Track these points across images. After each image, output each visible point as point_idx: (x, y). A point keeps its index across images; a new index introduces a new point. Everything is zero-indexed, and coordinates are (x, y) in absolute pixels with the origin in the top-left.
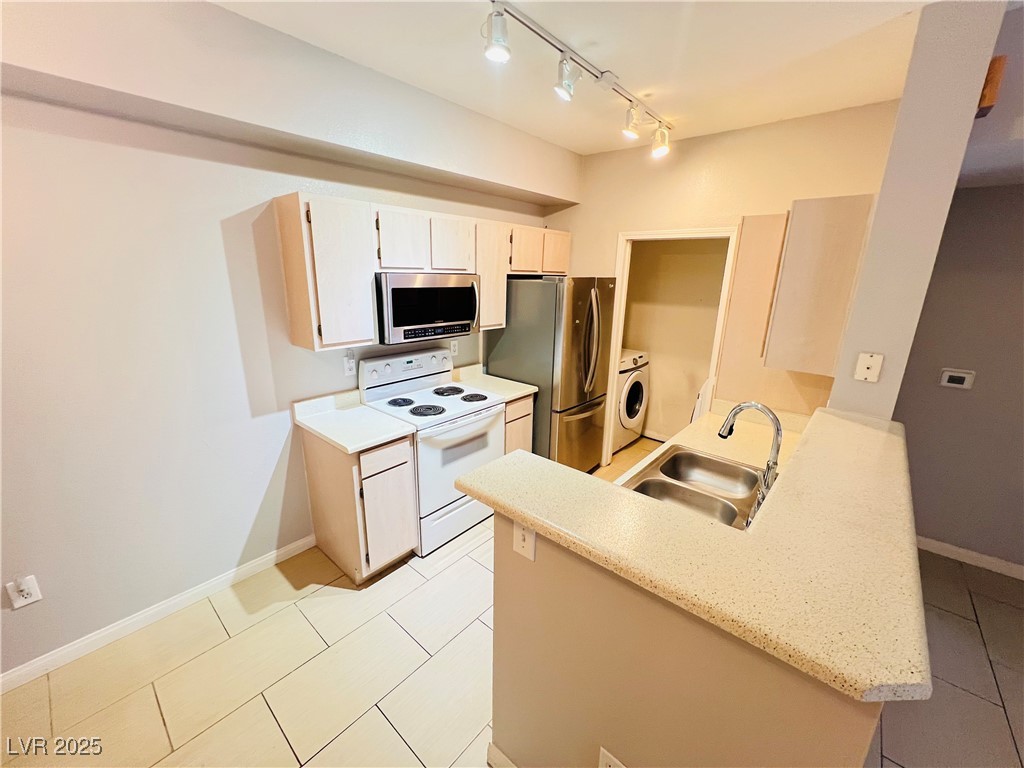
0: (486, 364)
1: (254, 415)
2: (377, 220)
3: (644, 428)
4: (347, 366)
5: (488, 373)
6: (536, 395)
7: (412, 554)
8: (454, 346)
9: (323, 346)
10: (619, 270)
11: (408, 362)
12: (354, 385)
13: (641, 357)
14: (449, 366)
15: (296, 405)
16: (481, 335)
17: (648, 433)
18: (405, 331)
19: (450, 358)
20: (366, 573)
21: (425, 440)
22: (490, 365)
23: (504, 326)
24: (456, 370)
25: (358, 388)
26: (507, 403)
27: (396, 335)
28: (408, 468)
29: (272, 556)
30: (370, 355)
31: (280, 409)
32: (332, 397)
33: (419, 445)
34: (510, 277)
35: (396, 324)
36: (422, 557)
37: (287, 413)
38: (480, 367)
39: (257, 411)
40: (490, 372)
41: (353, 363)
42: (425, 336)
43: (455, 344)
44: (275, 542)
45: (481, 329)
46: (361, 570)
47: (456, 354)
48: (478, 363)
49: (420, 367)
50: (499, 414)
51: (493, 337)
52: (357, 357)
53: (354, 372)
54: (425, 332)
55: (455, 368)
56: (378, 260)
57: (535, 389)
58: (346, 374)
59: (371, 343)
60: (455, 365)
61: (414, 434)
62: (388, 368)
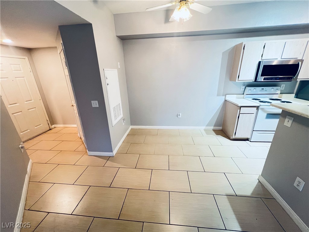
1: (217, 96)
2: (264, 46)
4: (242, 88)
5: (296, 98)
7: (247, 140)
8: (283, 86)
9: (238, 80)
11: (262, 89)
12: (243, 93)
14: (279, 92)
15: (227, 95)
16: (298, 82)
18: (264, 78)
19: (279, 90)
20: (234, 137)
21: (261, 109)
24: (281, 95)
25: (243, 94)
27: (261, 79)
28: (254, 115)
29: (212, 128)
30: (250, 85)
31: (223, 96)
32: (236, 95)
33: (259, 110)
35: (262, 75)
36: (250, 142)
37: (224, 97)
38: (293, 95)
40: (298, 97)
41: (244, 87)
43: (284, 85)
44: (214, 125)
45: (298, 80)
46: (233, 136)
47: (283, 89)
49: (265, 91)
52: (246, 86)
53: (244, 90)
54: (271, 79)
56: (261, 57)
58: (241, 90)
59: (252, 81)
60: (281, 93)
61: (258, 106)
62: (255, 90)
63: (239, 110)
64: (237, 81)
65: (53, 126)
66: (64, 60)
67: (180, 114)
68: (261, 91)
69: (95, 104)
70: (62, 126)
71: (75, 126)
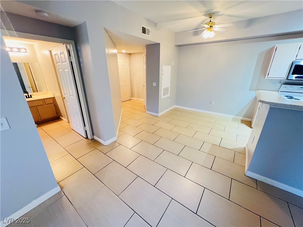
2: (300, 47)
4: (278, 85)
9: (268, 77)
11: (301, 88)
25: (279, 91)
29: (241, 118)
31: (255, 91)
39: (251, 89)
44: (243, 116)
56: (295, 58)
58: (276, 87)
59: (283, 79)
62: (291, 88)
64: (266, 78)
65: (132, 98)
66: (145, 61)
67: (213, 102)
69: (154, 84)
70: (136, 99)
71: (143, 100)
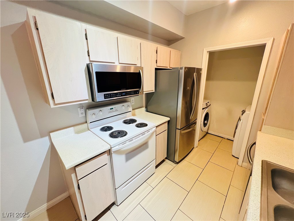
0: (146, 107)
2: (86, 34)
3: (208, 130)
4: (80, 112)
5: (147, 111)
6: (169, 122)
7: (112, 205)
9: (56, 104)
10: (203, 65)
11: (111, 109)
12: (84, 121)
13: (208, 102)
14: (130, 109)
15: (51, 134)
16: (144, 95)
17: (209, 132)
18: (104, 95)
19: (131, 106)
21: (114, 152)
22: (148, 107)
23: (154, 91)
24: (134, 111)
25: (86, 122)
26: (156, 127)
27: (100, 97)
28: (108, 167)
30: (91, 107)
31: (42, 136)
32: (72, 128)
33: (113, 155)
34: (156, 69)
36: (118, 205)
38: (144, 109)
39: (27, 139)
40: (148, 110)
41: (83, 111)
42: (116, 97)
43: (133, 100)
45: (144, 93)
47: (134, 104)
48: (143, 107)
49: (116, 110)
50: (153, 133)
51: (149, 96)
53: (84, 115)
54: (116, 95)
55: (133, 110)
56: (88, 57)
57: (168, 119)
58: (80, 116)
59: (88, 101)
60: (133, 109)
61: (109, 150)
62: (101, 113)
63: (73, 176)
64: (52, 106)
68: (110, 112)
